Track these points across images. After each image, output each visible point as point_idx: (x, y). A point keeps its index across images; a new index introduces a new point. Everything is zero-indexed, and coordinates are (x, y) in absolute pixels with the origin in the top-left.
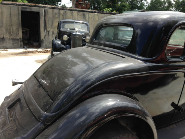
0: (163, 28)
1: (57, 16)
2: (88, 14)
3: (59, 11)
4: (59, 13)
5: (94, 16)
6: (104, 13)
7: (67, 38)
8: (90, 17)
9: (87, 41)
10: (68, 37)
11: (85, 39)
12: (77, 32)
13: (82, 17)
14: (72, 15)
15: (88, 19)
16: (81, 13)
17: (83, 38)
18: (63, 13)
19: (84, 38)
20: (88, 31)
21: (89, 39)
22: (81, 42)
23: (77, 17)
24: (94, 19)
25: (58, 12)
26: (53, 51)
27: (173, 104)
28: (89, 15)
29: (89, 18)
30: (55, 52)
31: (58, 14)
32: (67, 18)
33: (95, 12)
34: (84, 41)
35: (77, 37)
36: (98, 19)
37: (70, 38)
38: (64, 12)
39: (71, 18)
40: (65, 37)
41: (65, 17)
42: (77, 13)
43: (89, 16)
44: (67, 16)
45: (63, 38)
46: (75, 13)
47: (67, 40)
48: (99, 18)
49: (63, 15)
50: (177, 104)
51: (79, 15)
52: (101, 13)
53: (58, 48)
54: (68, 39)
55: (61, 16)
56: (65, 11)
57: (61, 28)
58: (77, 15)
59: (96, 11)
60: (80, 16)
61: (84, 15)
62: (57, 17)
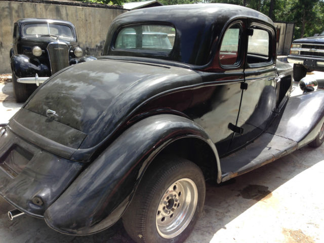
0: (213, 27)
1: (6, 13)
2: (64, 9)
3: (10, 4)
4: (10, 8)
5: (76, 12)
6: (94, 6)
7: (40, 51)
8: (70, 13)
9: (78, 55)
10: (42, 49)
11: (73, 53)
12: (58, 41)
13: (54, 13)
14: (35, 10)
15: (66, 17)
16: (52, 6)
17: (70, 50)
18: (18, 8)
19: (72, 51)
20: (74, 37)
21: (80, 52)
22: (67, 57)
23: (44, 14)
24: (76, 16)
25: (7, 6)
26: (17, 77)
27: (231, 126)
28: (66, 10)
29: (67, 15)
30: (20, 78)
31: (7, 9)
32: (26, 15)
33: (78, 5)
34: (73, 55)
35: (60, 48)
36: (83, 16)
37: (46, 51)
38: (19, 4)
39: (34, 16)
40: (37, 51)
41: (21, 14)
42: (45, 6)
43: (68, 11)
44: (25, 12)
45: (33, 51)
46: (41, 7)
47: (41, 56)
48: (85, 15)
49: (17, 12)
50: (235, 124)
51: (48, 10)
52: (89, 6)
53: (25, 70)
54: (43, 53)
55: (14, 13)
56: (22, 4)
57: (24, 35)
58: (44, 10)
59: (79, 2)
60: (50, 11)
61: (58, 11)
62: (7, 16)
